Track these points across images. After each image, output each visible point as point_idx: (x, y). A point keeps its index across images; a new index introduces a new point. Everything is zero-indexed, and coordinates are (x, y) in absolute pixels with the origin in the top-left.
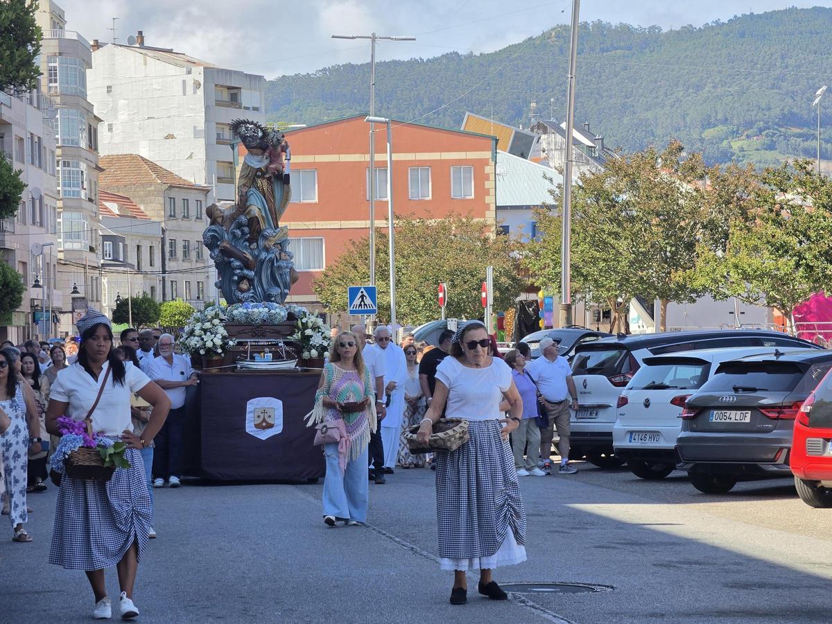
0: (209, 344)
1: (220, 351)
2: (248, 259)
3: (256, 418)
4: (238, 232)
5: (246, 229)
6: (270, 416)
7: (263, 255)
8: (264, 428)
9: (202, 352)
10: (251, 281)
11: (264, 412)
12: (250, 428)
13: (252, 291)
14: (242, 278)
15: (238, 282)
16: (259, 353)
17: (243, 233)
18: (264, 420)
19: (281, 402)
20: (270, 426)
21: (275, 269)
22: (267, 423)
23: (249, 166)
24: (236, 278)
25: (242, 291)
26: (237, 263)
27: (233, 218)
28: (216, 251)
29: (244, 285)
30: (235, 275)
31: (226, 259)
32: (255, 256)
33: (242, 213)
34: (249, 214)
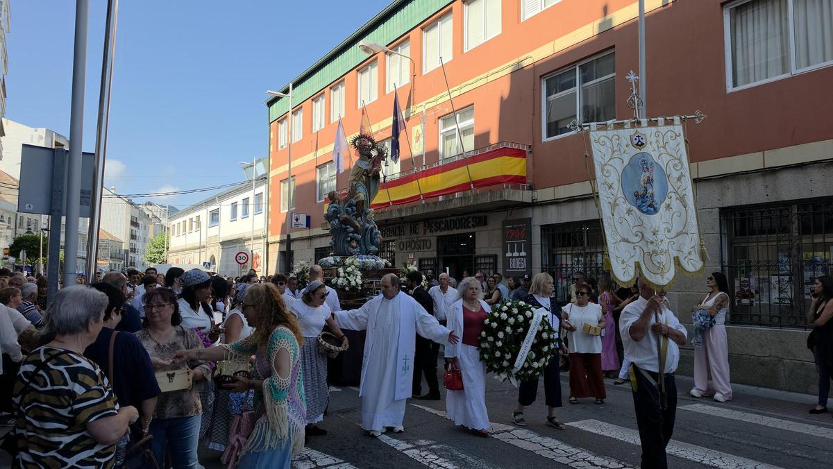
1: (360, 288)
2: (358, 227)
4: (350, 209)
5: (355, 208)
7: (367, 225)
9: (347, 289)
10: (358, 241)
13: (359, 248)
14: (352, 239)
15: (349, 242)
17: (353, 211)
21: (373, 234)
23: (360, 167)
24: (349, 239)
25: (353, 248)
26: (352, 229)
27: (346, 201)
28: (337, 221)
29: (354, 244)
30: (348, 236)
31: (343, 226)
32: (361, 226)
33: (352, 197)
34: (357, 198)
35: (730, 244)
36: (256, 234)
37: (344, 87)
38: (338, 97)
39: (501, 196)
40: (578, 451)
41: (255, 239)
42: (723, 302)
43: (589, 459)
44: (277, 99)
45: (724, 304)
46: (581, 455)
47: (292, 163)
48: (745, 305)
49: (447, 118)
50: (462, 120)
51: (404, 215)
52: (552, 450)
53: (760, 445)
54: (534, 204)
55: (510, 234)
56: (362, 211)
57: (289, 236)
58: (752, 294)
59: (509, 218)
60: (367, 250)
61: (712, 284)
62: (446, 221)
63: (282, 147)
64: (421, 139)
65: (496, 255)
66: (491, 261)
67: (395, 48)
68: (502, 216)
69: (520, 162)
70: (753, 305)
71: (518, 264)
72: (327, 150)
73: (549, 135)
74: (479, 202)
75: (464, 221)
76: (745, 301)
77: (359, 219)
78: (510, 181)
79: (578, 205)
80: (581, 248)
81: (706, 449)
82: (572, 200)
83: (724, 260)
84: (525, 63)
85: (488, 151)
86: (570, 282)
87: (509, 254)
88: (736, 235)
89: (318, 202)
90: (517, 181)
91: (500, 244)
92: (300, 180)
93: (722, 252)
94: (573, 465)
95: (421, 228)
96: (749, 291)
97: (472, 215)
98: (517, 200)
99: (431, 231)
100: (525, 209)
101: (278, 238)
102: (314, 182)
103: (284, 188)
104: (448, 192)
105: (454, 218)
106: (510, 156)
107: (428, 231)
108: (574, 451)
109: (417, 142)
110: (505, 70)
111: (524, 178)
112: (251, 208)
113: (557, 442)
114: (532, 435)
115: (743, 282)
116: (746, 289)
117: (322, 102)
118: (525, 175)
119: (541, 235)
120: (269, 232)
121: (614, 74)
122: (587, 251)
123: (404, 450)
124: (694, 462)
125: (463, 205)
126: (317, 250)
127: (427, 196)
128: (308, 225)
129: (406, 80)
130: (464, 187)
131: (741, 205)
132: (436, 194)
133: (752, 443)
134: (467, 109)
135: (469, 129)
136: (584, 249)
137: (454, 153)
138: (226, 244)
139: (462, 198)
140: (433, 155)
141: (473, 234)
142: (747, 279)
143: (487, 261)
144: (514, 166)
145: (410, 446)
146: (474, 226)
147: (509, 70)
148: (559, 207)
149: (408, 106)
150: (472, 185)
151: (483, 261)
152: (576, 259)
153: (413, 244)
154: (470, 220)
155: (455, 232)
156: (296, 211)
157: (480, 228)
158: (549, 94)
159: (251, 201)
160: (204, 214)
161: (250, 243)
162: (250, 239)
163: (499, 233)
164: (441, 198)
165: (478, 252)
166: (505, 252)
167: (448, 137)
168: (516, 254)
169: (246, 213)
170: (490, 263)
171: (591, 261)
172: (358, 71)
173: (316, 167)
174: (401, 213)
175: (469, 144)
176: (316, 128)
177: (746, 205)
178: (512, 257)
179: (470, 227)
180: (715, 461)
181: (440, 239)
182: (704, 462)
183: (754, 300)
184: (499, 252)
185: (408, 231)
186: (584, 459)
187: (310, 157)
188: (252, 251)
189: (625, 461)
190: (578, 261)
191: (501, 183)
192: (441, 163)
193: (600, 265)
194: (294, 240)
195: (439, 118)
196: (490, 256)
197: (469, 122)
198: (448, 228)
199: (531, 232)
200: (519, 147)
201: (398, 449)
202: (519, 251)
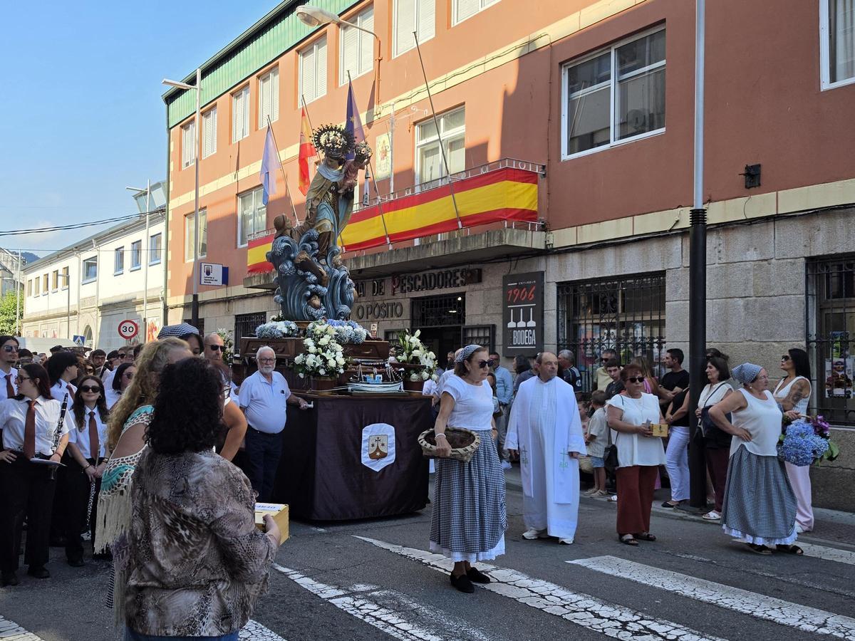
0: (332, 363)
1: (342, 371)
2: (323, 275)
3: (371, 447)
4: (308, 246)
5: (316, 244)
6: (383, 445)
7: (336, 272)
8: (378, 458)
9: (322, 372)
10: (322, 298)
11: (378, 440)
12: (365, 459)
13: (324, 308)
14: (315, 293)
15: (309, 298)
16: (369, 373)
17: (313, 250)
18: (378, 449)
19: (393, 428)
20: (384, 455)
21: (346, 287)
22: (381, 452)
23: (324, 178)
24: (309, 293)
25: (317, 308)
26: (314, 278)
27: (302, 231)
28: (290, 263)
29: (317, 302)
30: (308, 289)
31: (300, 272)
32: (328, 273)
33: (312, 227)
34: (320, 228)
35: (820, 310)
36: (151, 295)
37: (278, 76)
38: (270, 90)
39: (501, 239)
40: (579, 598)
41: (149, 302)
42: (801, 390)
43: (593, 609)
44: (179, 93)
45: (803, 393)
46: (582, 604)
47: (200, 189)
48: (839, 397)
49: (427, 124)
50: (447, 127)
51: (362, 266)
52: (543, 597)
53: (841, 591)
54: (548, 252)
55: (514, 296)
56: (328, 249)
57: (195, 297)
58: (848, 381)
59: (514, 272)
60: (336, 312)
61: (787, 367)
62: (424, 275)
63: (187, 164)
64: (389, 154)
65: (494, 326)
66: (487, 335)
67: (353, 18)
68: (503, 269)
69: (529, 189)
70: (849, 397)
71: (524, 339)
72: (251, 171)
73: (570, 152)
74: (470, 248)
75: (449, 276)
76: (839, 392)
77: (323, 261)
78: (514, 217)
79: (610, 254)
80: (612, 315)
81: (762, 597)
82: (601, 246)
83: (810, 332)
84: (541, 43)
85: (483, 172)
86: (597, 364)
87: (511, 325)
88: (828, 297)
89: (240, 246)
90: (524, 218)
91: (500, 310)
92: (214, 213)
93: (807, 321)
94: (569, 617)
95: (388, 286)
96: (845, 376)
97: (461, 268)
98: (523, 245)
99: (403, 291)
100: (535, 259)
101: (181, 300)
102: (234, 216)
103: (190, 225)
104: (427, 232)
105: (436, 272)
106: (514, 180)
107: (398, 291)
108: (575, 597)
109: (383, 159)
110: (508, 55)
111: (534, 213)
112: (145, 255)
113: (552, 586)
114: (519, 577)
115: (837, 364)
116: (840, 374)
117: (246, 97)
118: (535, 208)
119: (558, 297)
120: (169, 291)
121: (663, 62)
122: (622, 319)
123: (332, 598)
124: (742, 613)
125: (447, 252)
126: (237, 317)
127: (396, 238)
128: (225, 280)
129: (369, 66)
130: (449, 225)
131: (836, 254)
132: (410, 235)
133: (828, 588)
134: (455, 112)
135: (459, 141)
136: (616, 318)
137: (436, 174)
138: (106, 308)
139: (445, 241)
140: (405, 177)
141: (463, 295)
142: (842, 360)
143: (481, 334)
144: (522, 196)
145: (341, 592)
146: (464, 284)
147: (515, 55)
148: (584, 256)
149: (371, 106)
150: (460, 223)
151: (475, 334)
152: (606, 331)
153: (377, 310)
154: (458, 274)
155: (436, 292)
156: (207, 261)
157: (472, 286)
158: (571, 91)
159: (144, 245)
160: (74, 264)
161: (143, 307)
162: (142, 303)
163: (498, 294)
164: (417, 242)
165: (468, 322)
166: (506, 321)
167: (428, 152)
168: (522, 324)
169: (136, 262)
170: (485, 338)
171: (627, 334)
172: (298, 51)
173: (237, 195)
174: (358, 264)
175: (458, 163)
176: (238, 136)
177: (844, 254)
178: (517, 329)
179: (458, 286)
180: (771, 612)
181: (414, 301)
182: (755, 614)
183: (851, 390)
184: (498, 321)
185: (369, 291)
186: (586, 610)
187: (228, 180)
188: (145, 319)
189: (642, 611)
190: (609, 334)
191: (501, 220)
192: (418, 190)
193: (639, 340)
194: (204, 303)
195: (415, 124)
196: (484, 328)
197: (458, 131)
198: (427, 286)
199: (543, 293)
200: (528, 167)
201: (323, 596)
202: (526, 320)
